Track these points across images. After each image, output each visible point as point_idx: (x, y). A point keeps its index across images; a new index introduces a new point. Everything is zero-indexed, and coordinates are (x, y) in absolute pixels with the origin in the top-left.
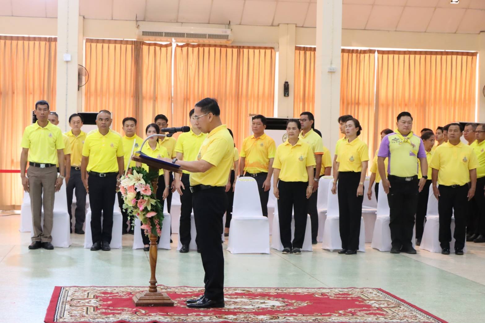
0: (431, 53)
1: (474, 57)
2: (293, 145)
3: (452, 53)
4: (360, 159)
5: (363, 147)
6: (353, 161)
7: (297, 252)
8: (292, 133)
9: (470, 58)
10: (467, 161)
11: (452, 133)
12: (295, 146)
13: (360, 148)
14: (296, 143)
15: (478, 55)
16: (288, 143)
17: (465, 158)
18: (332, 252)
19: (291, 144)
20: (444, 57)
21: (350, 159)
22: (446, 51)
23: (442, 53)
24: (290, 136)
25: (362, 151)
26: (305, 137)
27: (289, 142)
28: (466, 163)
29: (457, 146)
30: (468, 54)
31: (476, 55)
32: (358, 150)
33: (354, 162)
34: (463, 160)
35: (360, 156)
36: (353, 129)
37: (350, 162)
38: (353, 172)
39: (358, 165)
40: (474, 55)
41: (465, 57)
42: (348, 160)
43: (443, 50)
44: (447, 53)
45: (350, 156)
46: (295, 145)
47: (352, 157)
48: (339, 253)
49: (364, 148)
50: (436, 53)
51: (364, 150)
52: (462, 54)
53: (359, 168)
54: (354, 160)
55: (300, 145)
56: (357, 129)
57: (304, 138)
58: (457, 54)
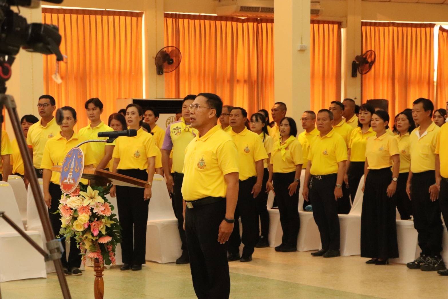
0: (90, 12)
1: (139, 18)
2: (68, 139)
3: (114, 13)
4: (146, 154)
5: (149, 140)
6: (138, 157)
7: (79, 273)
8: (66, 124)
9: (134, 19)
10: (249, 151)
11: (233, 118)
12: (70, 141)
13: (147, 140)
14: (71, 136)
15: (144, 16)
16: (61, 137)
17: (247, 148)
18: (108, 269)
19: (65, 138)
20: (105, 17)
21: (134, 155)
22: (107, 10)
23: (102, 13)
24: (64, 128)
25: (149, 145)
26: (45, 127)
27: (62, 135)
28: (248, 153)
29: (240, 134)
30: (132, 14)
31: (141, 17)
32: (144, 142)
33: (140, 157)
34: (245, 150)
35: (147, 151)
36: (137, 117)
37: (135, 158)
38: (139, 169)
39: (144, 162)
40: (139, 15)
41: (128, 18)
42: (133, 156)
43: (104, 9)
44: (108, 13)
45: (134, 151)
46: (71, 139)
47: (138, 152)
48: (122, 270)
49: (152, 141)
50: (96, 13)
51: (151, 143)
52: (126, 14)
53: (145, 165)
54: (140, 156)
55: (77, 139)
56: (141, 118)
57: (44, 129)
58: (120, 14)
